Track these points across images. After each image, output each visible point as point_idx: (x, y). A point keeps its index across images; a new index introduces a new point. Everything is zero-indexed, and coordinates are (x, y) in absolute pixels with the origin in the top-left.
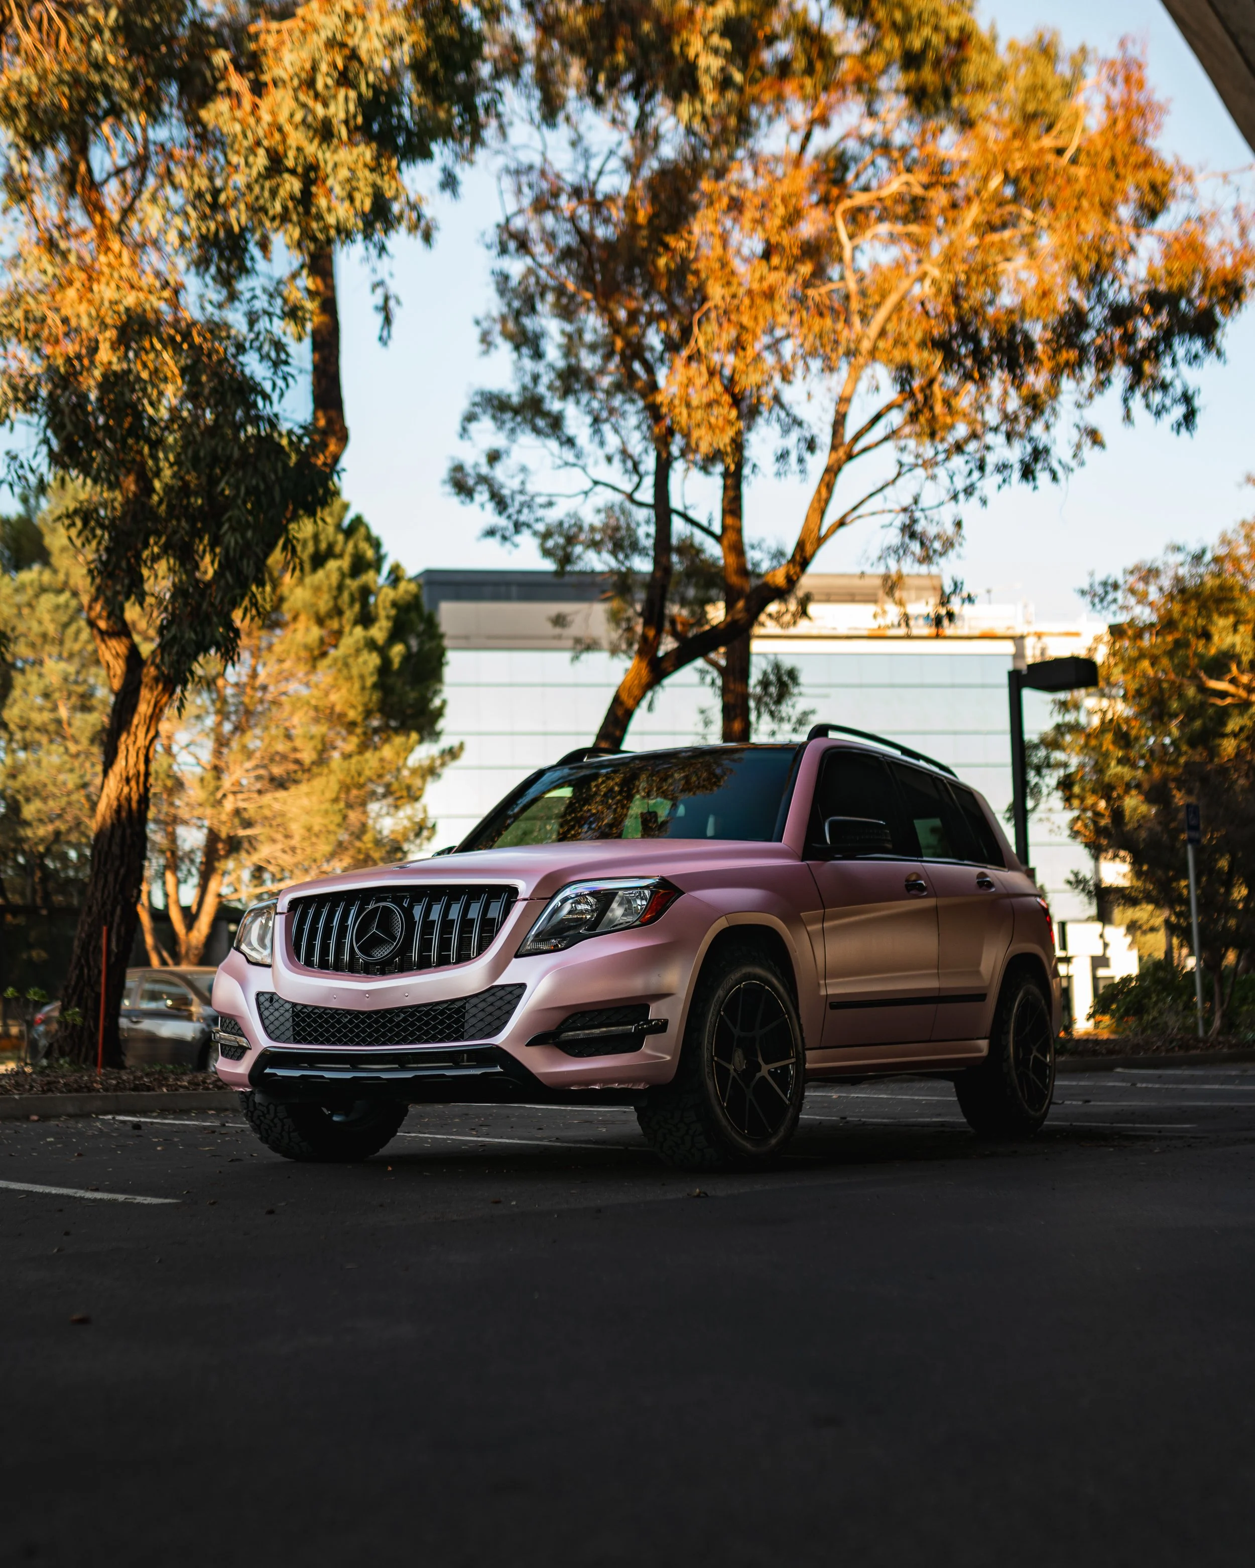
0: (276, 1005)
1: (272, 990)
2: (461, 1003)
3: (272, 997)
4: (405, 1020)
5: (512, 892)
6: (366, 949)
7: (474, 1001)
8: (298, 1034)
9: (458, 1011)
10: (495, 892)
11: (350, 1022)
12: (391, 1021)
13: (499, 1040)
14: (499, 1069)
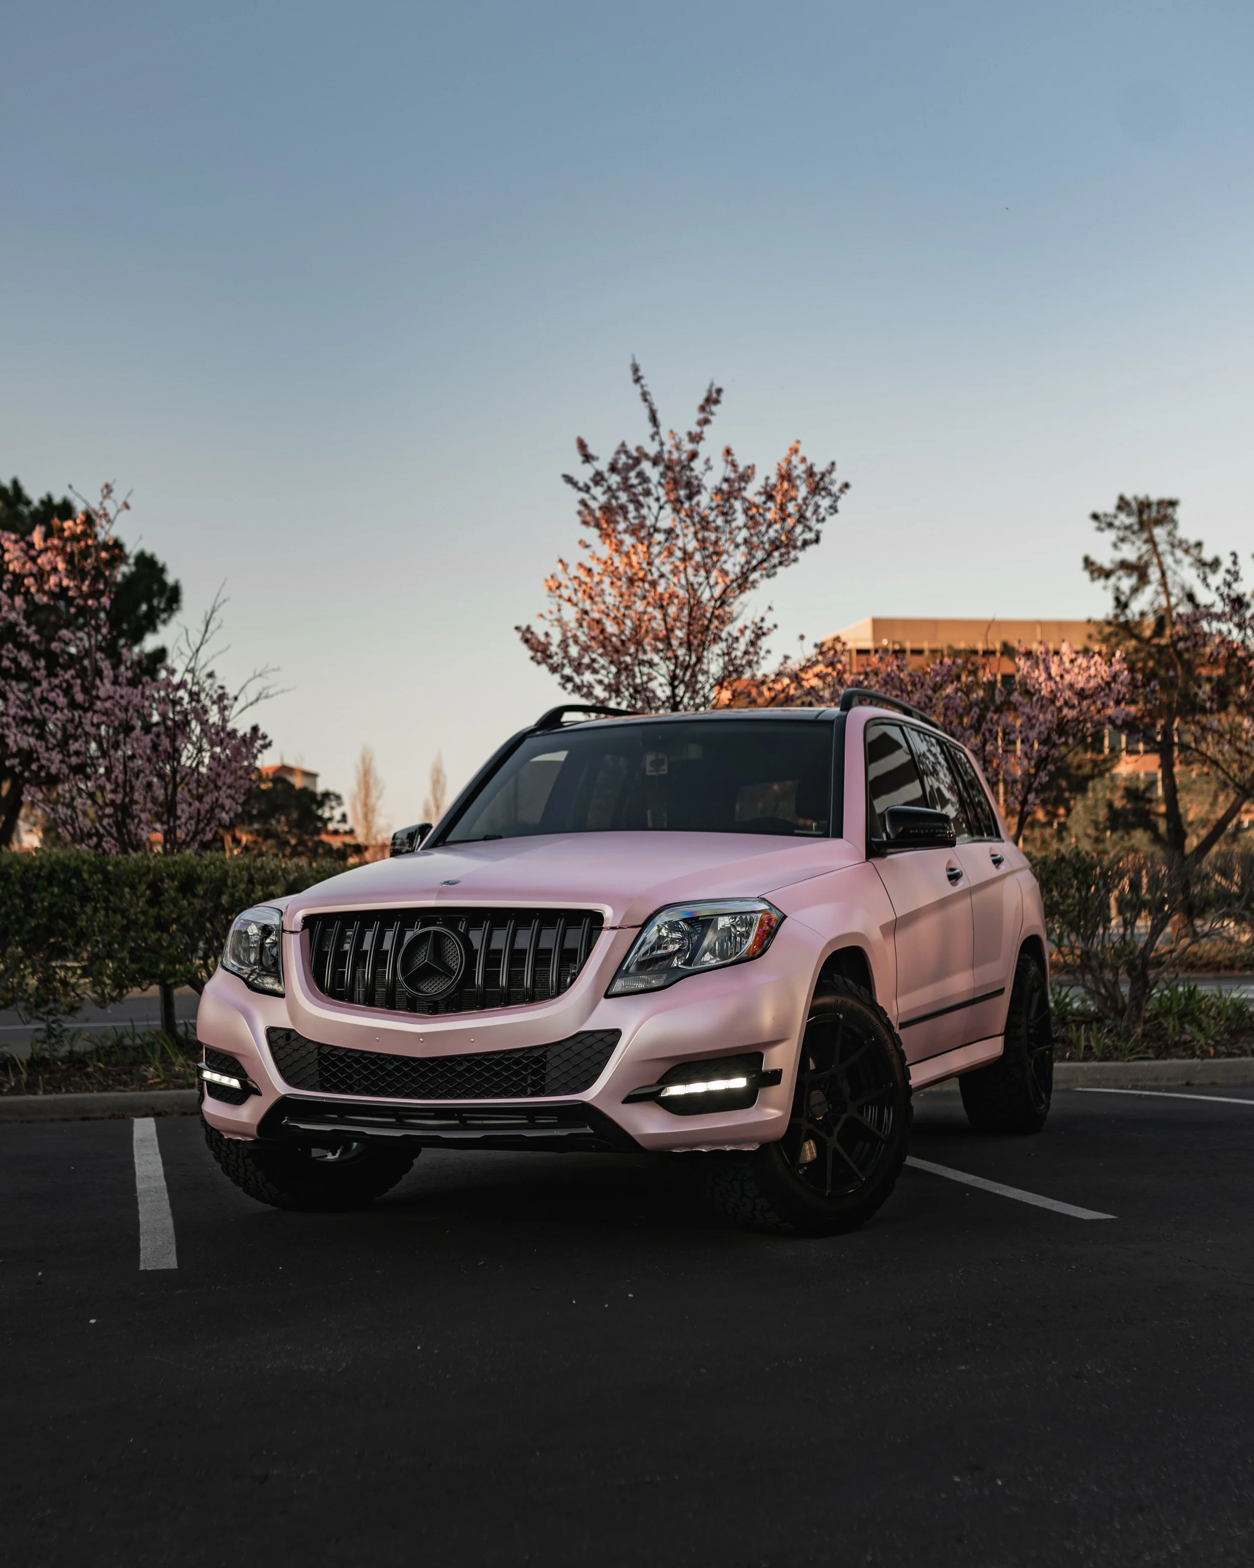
0: (295, 1045)
1: (289, 1026)
2: (541, 1052)
3: (289, 1034)
4: (468, 1069)
5: (596, 918)
6: (414, 980)
7: (559, 1049)
8: (327, 1080)
9: (537, 1060)
10: (574, 917)
11: (397, 1069)
12: (451, 1070)
13: (590, 1095)
14: (589, 1130)
